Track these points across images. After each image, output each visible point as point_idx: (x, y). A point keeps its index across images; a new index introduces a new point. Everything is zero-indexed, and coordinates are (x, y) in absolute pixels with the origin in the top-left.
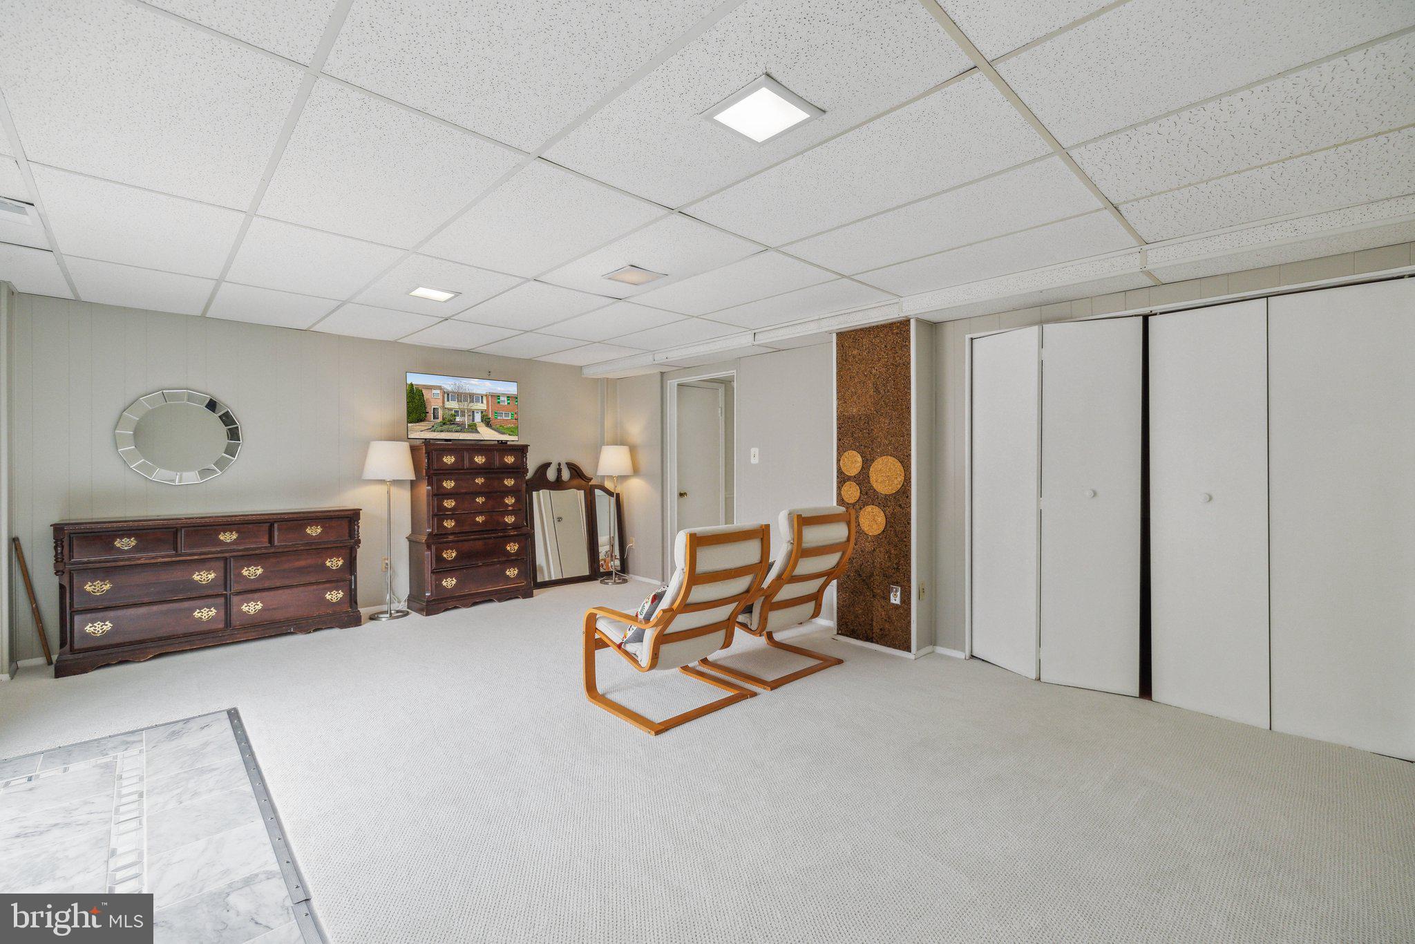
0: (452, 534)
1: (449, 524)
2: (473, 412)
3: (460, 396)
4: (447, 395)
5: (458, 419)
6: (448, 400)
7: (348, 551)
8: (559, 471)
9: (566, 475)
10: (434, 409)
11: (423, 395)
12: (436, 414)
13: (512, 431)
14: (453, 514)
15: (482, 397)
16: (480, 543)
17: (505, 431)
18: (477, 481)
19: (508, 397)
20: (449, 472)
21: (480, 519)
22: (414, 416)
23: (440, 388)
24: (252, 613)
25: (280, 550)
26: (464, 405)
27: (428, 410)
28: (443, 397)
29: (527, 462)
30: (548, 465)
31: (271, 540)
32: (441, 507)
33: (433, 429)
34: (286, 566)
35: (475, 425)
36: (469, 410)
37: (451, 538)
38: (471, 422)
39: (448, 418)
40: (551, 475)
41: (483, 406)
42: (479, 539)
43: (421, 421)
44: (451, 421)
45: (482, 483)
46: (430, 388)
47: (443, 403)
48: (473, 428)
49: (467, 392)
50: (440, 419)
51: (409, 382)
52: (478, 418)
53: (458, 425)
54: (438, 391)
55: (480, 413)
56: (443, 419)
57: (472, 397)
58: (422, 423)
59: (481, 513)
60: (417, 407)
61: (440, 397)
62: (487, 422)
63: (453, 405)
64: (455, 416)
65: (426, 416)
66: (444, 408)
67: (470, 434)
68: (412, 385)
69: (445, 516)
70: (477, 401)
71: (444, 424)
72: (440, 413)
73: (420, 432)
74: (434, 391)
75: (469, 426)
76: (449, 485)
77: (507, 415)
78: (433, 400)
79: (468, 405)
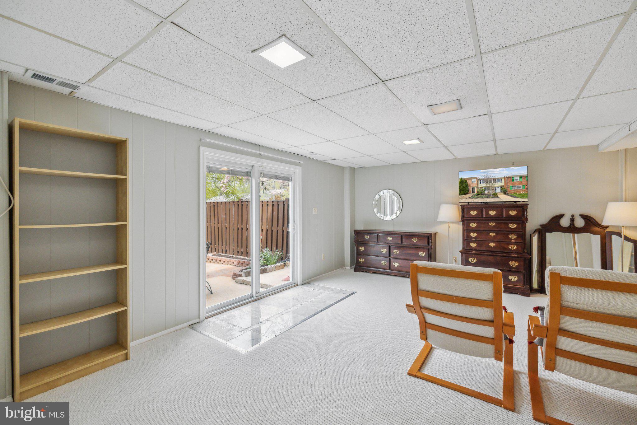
0: (475, 250)
1: (473, 245)
2: (495, 188)
3: (487, 181)
4: (480, 181)
5: (486, 192)
6: (480, 183)
7: (427, 250)
8: (572, 220)
9: (580, 223)
10: (473, 188)
11: (467, 183)
12: (474, 190)
13: (523, 196)
14: (475, 240)
15: (501, 179)
16: (491, 257)
17: (518, 196)
18: (490, 224)
19: (520, 177)
20: (474, 219)
21: (492, 245)
22: (462, 192)
23: (476, 178)
24: (396, 266)
25: (404, 246)
26: (490, 185)
27: (469, 189)
28: (478, 182)
29: (528, 214)
30: (561, 216)
31: (402, 242)
32: (468, 236)
33: (472, 197)
34: (406, 252)
35: (497, 194)
36: (492, 187)
37: (474, 252)
38: (494, 193)
39: (480, 191)
40: (565, 222)
41: (503, 184)
42: (490, 255)
43: (466, 194)
44: (482, 193)
45: (493, 225)
46: (470, 179)
47: (478, 185)
48: (495, 195)
49: (492, 177)
50: (476, 193)
51: (460, 178)
52: (498, 190)
53: (486, 194)
54: (475, 180)
55: (500, 188)
56: (478, 192)
57: (495, 180)
58: (467, 195)
59: (493, 242)
60: (464, 188)
61: (476, 182)
62: (504, 191)
63: (483, 185)
64: (484, 190)
65: (468, 192)
66: (478, 187)
67: (494, 199)
68: (462, 179)
69: (471, 241)
70: (498, 181)
71: (478, 195)
72: (476, 190)
73: (466, 200)
74: (473, 180)
75: (492, 195)
76: (473, 225)
77: (519, 187)
78: (472, 184)
79: (492, 184)
